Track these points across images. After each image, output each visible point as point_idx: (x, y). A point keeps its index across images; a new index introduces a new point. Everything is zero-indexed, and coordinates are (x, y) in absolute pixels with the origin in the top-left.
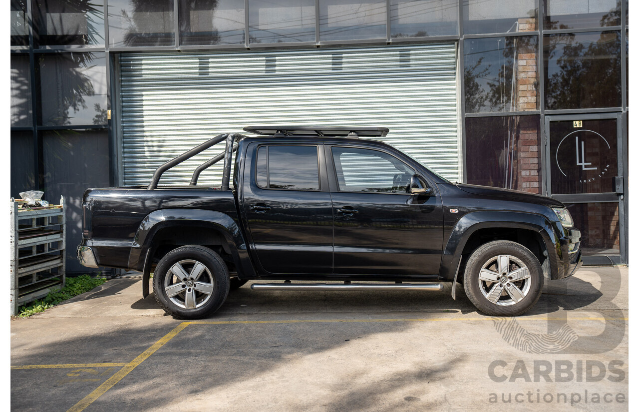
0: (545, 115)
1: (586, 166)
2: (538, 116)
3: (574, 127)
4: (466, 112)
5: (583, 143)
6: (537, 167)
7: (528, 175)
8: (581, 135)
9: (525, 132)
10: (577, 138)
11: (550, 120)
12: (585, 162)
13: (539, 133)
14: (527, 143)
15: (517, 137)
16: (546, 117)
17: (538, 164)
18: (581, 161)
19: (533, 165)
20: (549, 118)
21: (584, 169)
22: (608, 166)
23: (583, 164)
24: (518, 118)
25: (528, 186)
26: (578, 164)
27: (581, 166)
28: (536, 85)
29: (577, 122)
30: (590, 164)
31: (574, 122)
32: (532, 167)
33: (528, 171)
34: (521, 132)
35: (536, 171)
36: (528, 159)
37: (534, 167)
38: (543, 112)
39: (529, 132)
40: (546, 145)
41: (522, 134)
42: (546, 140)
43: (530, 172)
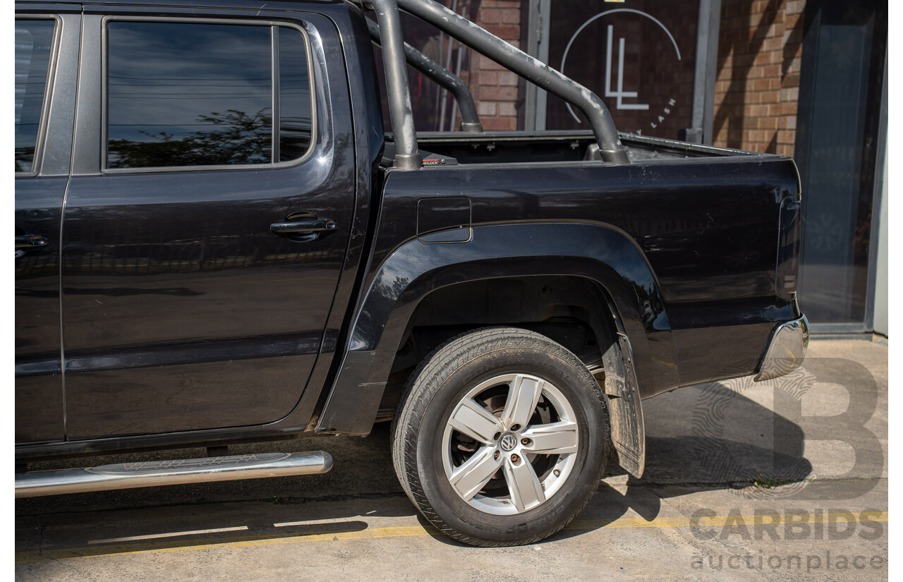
1: (625, 100)
3: (607, 0)
5: (622, 41)
6: (514, 96)
7: (493, 113)
9: (493, 4)
10: (610, 28)
12: (624, 90)
13: (524, 10)
17: (518, 87)
18: (614, 88)
19: (506, 90)
21: (620, 106)
22: (672, 102)
23: (620, 94)
26: (609, 92)
27: (615, 99)
30: (634, 94)
32: (503, 93)
33: (493, 105)
35: (512, 106)
36: (494, 74)
37: (509, 94)
39: (501, 4)
40: (539, 43)
41: (483, 8)
42: (541, 29)
43: (497, 107)
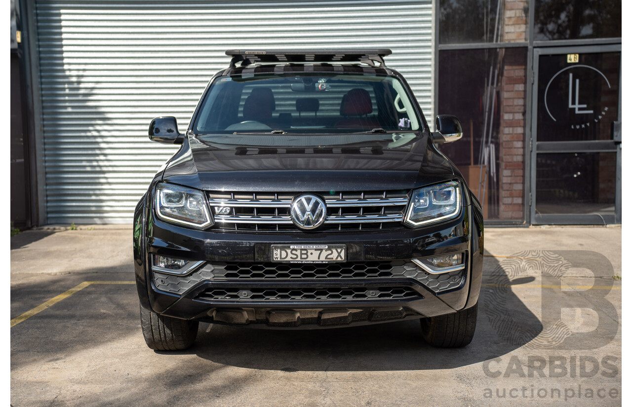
0: (535, 47)
1: (580, 109)
2: (525, 48)
3: (569, 61)
4: (440, 43)
5: (577, 81)
6: (522, 110)
7: (511, 118)
8: (577, 72)
9: (510, 68)
10: (571, 75)
11: (540, 53)
12: (580, 103)
13: (525, 69)
14: (513, 81)
15: (501, 74)
16: (535, 49)
17: (523, 106)
18: (574, 103)
19: (518, 107)
20: (538, 52)
21: (577, 112)
22: (606, 109)
23: (577, 106)
24: (504, 50)
25: (511, 132)
26: (571, 106)
27: (574, 109)
28: (526, 11)
29: (572, 56)
30: (585, 106)
31: (569, 56)
32: (516, 109)
33: (511, 115)
34: (506, 67)
35: (520, 114)
36: (512, 100)
37: (519, 109)
38: (531, 43)
39: (515, 67)
40: (533, 84)
41: (506, 70)
42: (534, 77)
43: (513, 116)
